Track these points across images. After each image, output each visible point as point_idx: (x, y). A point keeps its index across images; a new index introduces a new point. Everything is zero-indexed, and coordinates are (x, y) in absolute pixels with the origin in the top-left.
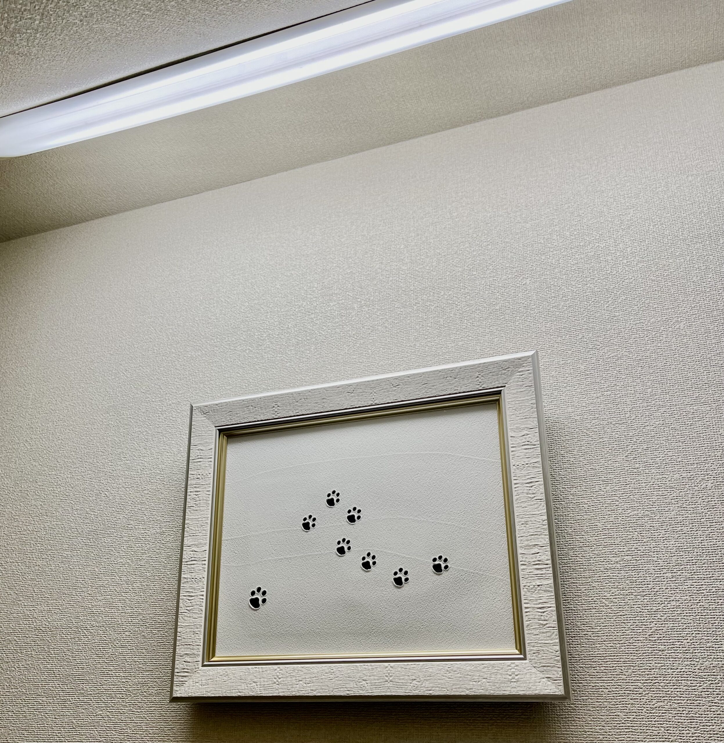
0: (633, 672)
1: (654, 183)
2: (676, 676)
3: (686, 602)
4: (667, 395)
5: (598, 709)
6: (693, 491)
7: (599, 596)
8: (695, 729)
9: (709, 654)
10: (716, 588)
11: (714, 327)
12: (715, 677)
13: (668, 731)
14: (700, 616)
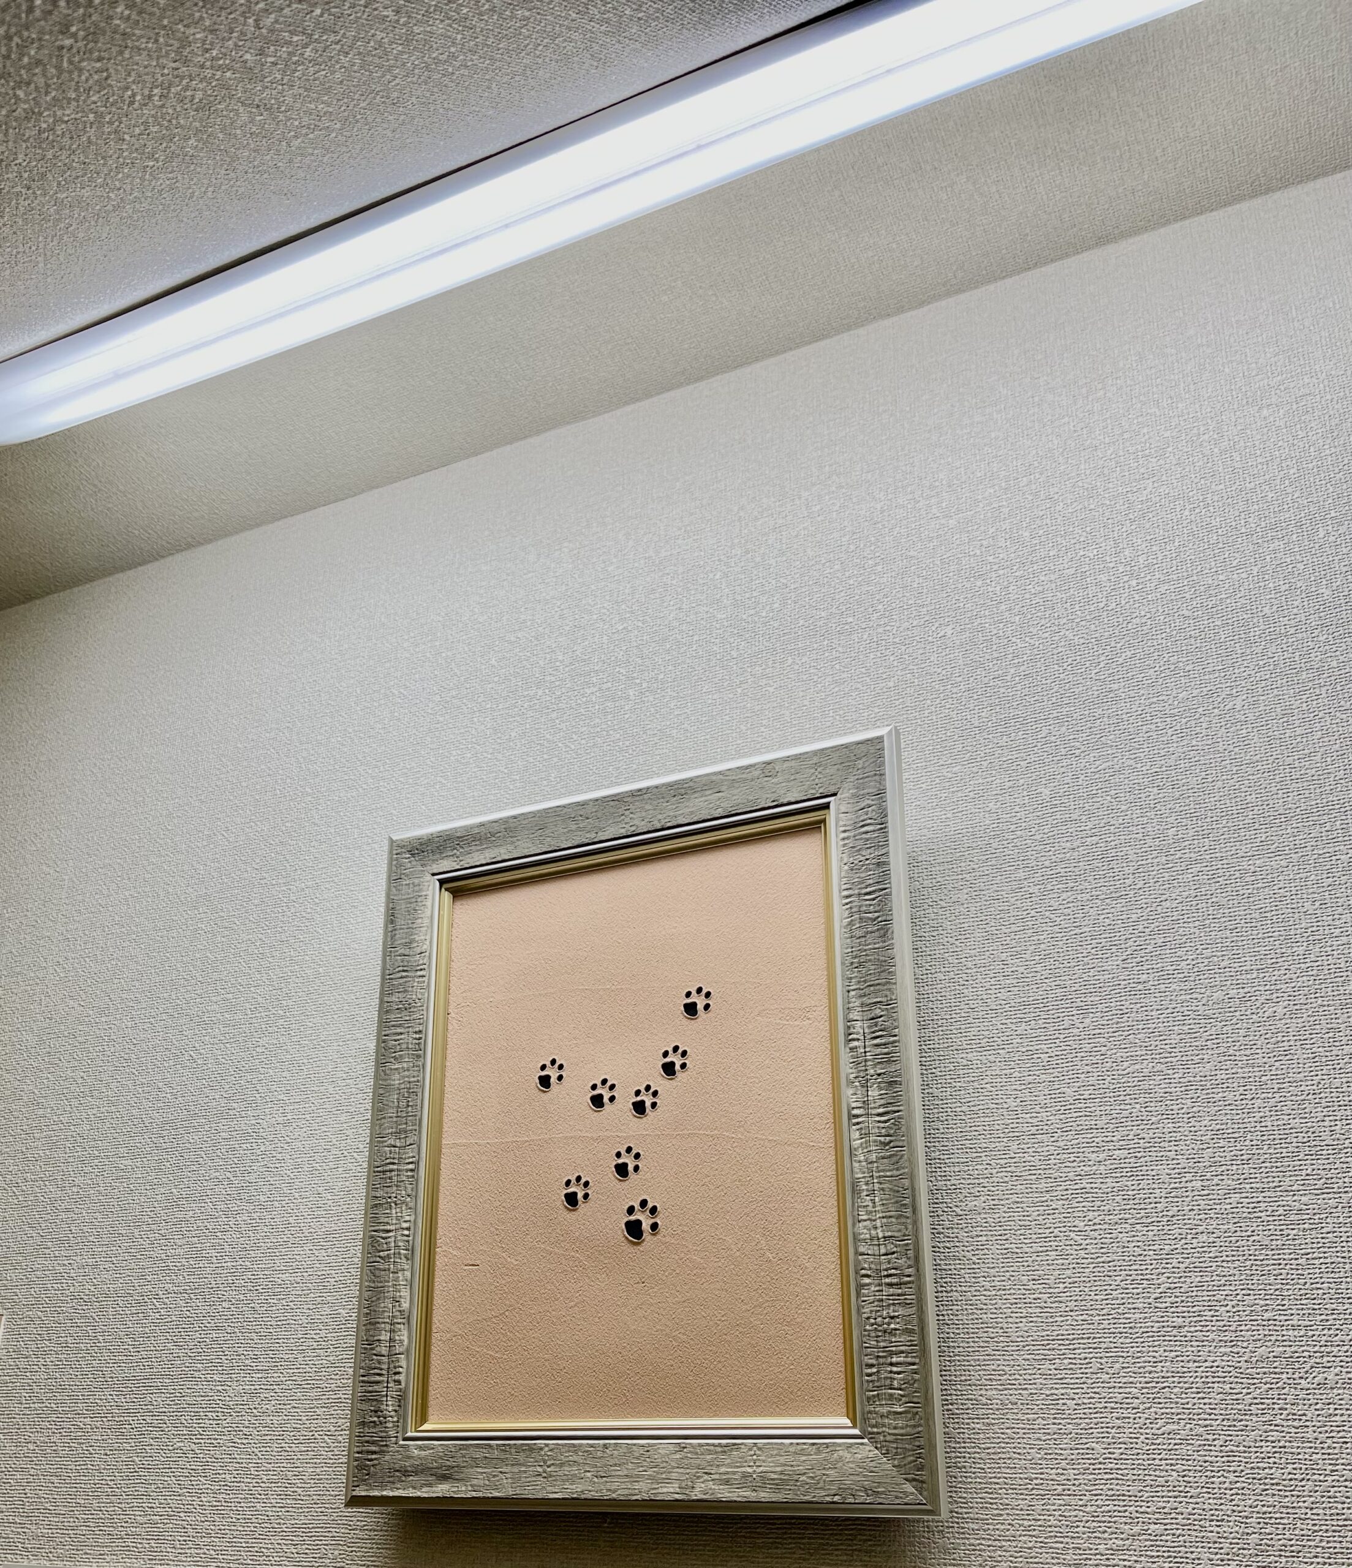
0: (1123, 1368)
1: (1195, 424)
2: (1203, 1374)
3: (1226, 1235)
4: (1206, 840)
5: (1055, 1436)
6: (1248, 1023)
7: (1065, 1227)
8: (1236, 1474)
9: (1266, 1333)
10: (1285, 1208)
11: (1301, 703)
12: (1277, 1376)
13: (1185, 1479)
14: (1252, 1262)
